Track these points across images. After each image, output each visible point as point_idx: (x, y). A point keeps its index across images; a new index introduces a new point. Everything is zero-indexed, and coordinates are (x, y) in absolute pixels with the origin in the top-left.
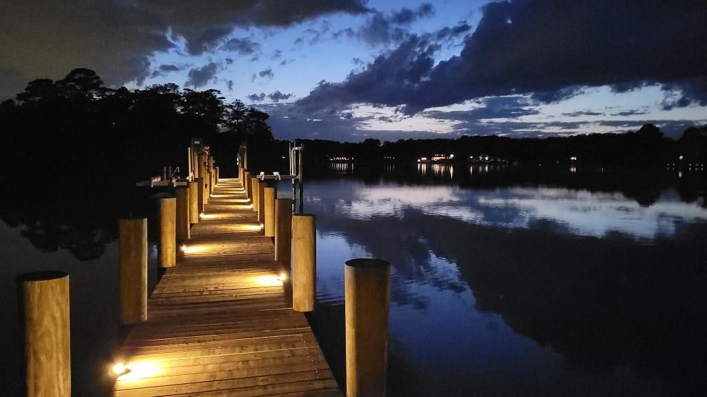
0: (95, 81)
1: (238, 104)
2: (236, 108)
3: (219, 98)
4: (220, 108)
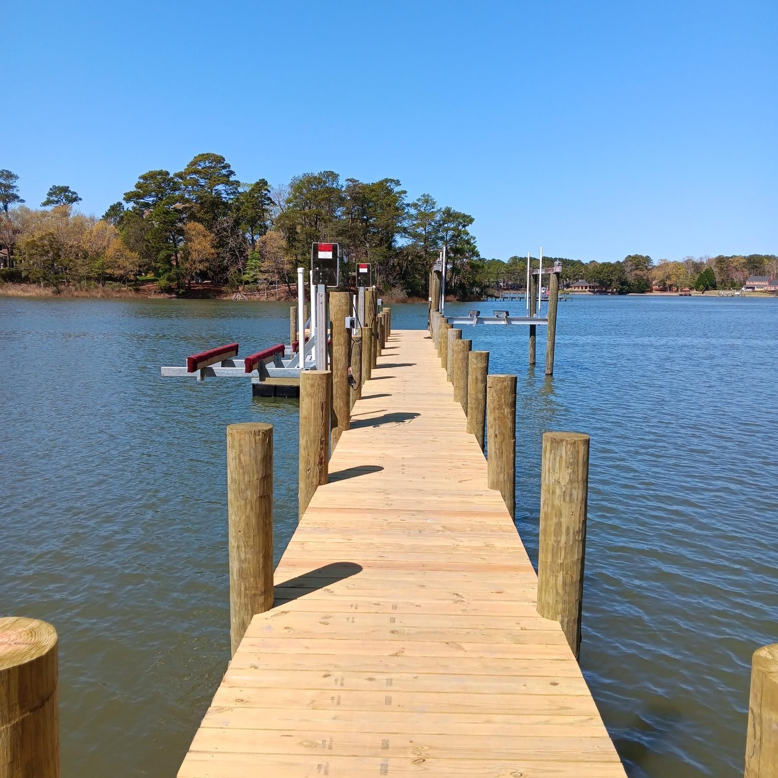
0: (224, 172)
1: (427, 202)
2: (424, 208)
3: (397, 193)
4: (397, 209)
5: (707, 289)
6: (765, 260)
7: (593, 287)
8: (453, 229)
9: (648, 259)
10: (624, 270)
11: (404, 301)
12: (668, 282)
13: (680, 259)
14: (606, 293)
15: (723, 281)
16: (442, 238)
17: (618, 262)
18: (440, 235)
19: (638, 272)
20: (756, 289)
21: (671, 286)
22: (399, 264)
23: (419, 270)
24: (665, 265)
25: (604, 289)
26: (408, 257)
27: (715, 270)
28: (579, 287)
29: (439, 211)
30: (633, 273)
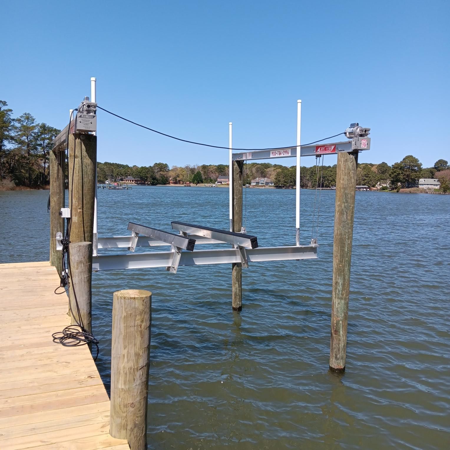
1: (28, 118)
2: (26, 123)
3: (4, 110)
4: (4, 122)
5: (198, 183)
6: (226, 168)
7: (137, 181)
8: (48, 139)
9: (166, 166)
10: (154, 171)
11: (12, 189)
12: (178, 179)
13: (183, 166)
14: (144, 184)
15: (206, 179)
16: (40, 145)
17: (150, 167)
18: (39, 143)
19: (161, 173)
20: (223, 183)
21: (179, 181)
22: (7, 162)
23: (24, 167)
24: (175, 169)
25: (143, 182)
26: (15, 158)
27: (202, 172)
28: (128, 180)
29: (38, 125)
30: (159, 173)
